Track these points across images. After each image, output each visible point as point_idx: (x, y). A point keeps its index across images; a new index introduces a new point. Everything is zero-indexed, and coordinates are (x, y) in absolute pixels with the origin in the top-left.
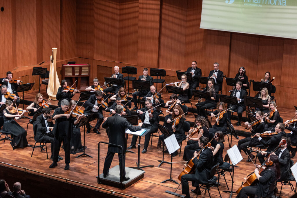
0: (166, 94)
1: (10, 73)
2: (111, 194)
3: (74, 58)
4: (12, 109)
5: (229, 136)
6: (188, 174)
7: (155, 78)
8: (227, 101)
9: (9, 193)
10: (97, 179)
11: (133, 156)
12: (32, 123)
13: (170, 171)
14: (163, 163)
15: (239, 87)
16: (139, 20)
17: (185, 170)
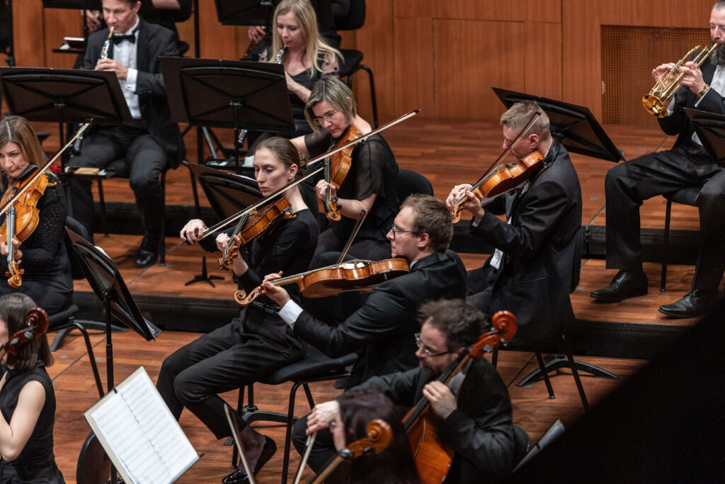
5: (93, 340)
8: (52, 105)
15: (121, 17)
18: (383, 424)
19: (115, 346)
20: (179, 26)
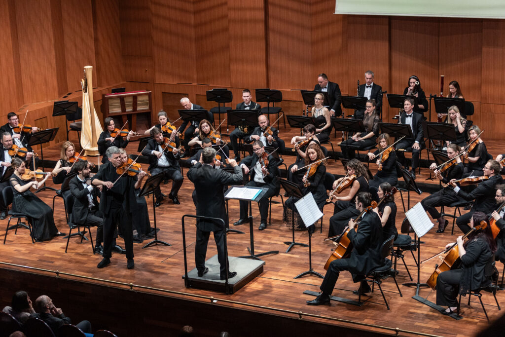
0: (285, 132)
1: (14, 114)
2: (210, 304)
3: (122, 83)
4: (23, 173)
5: (403, 193)
6: (342, 258)
7: (264, 105)
9: (33, 315)
10: (184, 280)
11: (242, 239)
12: (60, 195)
13: (308, 257)
14: (295, 246)
16: (229, 9)
17: (336, 253)
18: (485, 222)
19: (410, 196)
20: (424, 113)
